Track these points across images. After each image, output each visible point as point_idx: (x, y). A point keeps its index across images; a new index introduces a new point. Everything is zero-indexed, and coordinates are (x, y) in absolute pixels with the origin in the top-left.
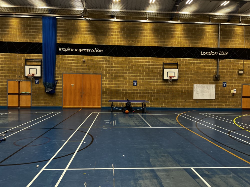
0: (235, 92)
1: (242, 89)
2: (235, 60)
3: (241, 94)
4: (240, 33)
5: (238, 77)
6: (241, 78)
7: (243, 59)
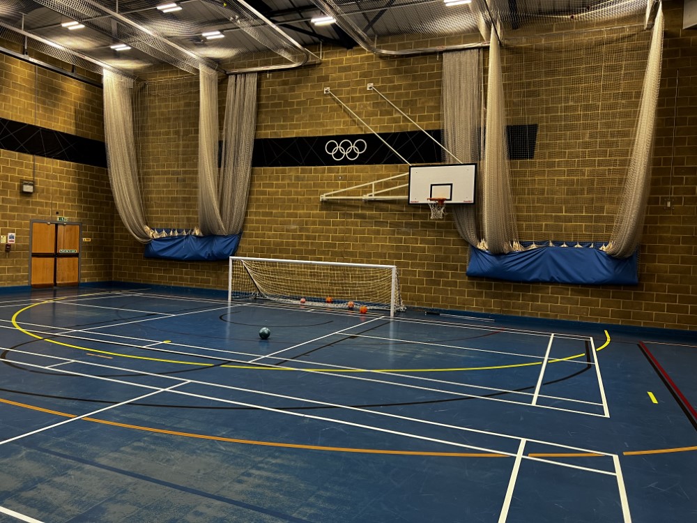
0: (12, 242)
1: (31, 233)
2: (13, 154)
3: (29, 247)
4: (24, 80)
5: (19, 202)
6: (28, 203)
7: (32, 153)
